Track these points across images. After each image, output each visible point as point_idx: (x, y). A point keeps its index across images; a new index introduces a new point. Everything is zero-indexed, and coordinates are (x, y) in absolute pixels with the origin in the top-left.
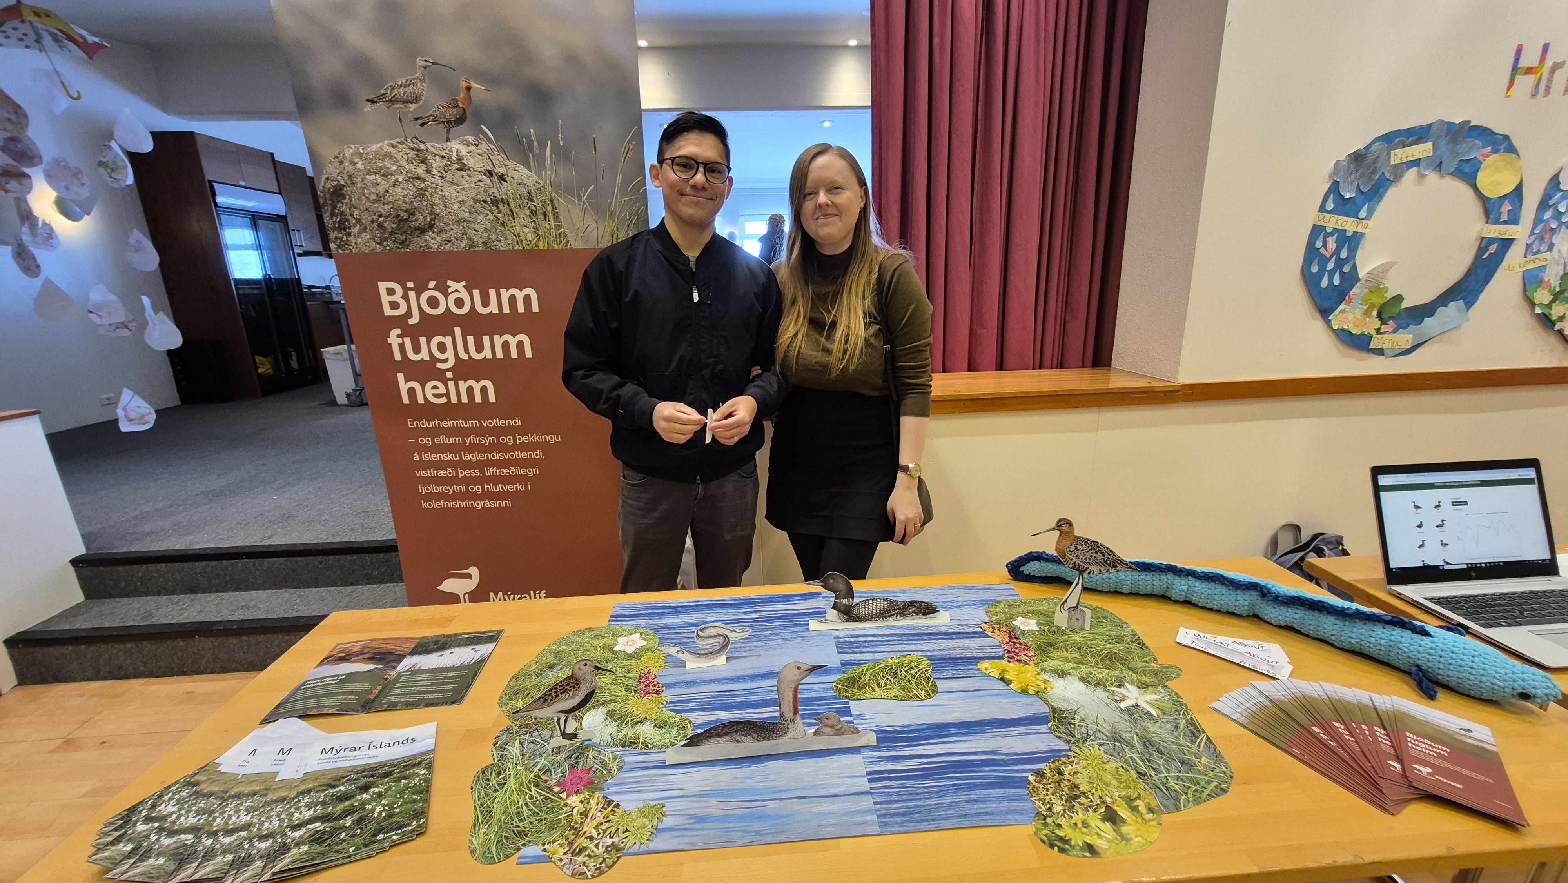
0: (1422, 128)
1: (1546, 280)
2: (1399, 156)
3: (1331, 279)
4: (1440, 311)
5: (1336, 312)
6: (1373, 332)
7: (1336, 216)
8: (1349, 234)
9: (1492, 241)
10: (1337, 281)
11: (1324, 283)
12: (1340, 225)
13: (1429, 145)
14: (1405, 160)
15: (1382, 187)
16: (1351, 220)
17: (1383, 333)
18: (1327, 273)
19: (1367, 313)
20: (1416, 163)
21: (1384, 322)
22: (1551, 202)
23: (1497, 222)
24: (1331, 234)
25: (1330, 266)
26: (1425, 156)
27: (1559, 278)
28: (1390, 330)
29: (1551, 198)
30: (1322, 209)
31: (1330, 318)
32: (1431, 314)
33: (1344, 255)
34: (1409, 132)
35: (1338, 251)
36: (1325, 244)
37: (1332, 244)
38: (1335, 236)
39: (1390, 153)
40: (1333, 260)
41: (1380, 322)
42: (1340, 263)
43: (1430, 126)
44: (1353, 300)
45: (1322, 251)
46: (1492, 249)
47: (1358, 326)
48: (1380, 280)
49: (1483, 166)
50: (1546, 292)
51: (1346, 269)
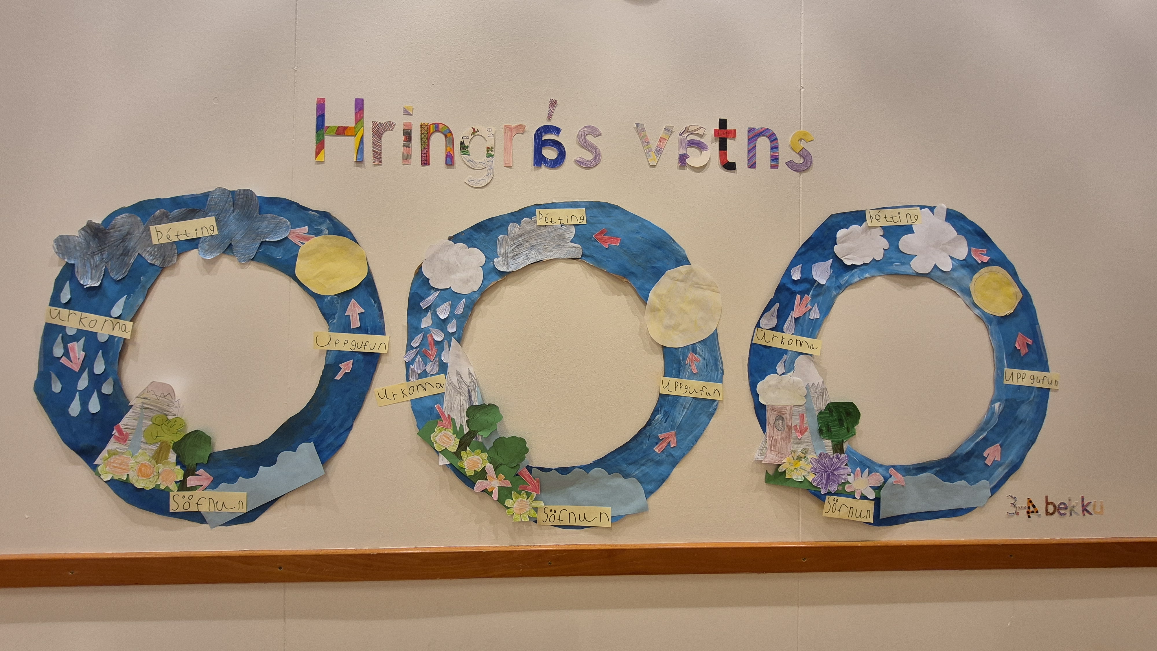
0: (195, 198)
1: (446, 414)
2: (165, 234)
3: (84, 403)
4: (284, 456)
5: (104, 454)
6: (174, 487)
7: (79, 313)
8: (102, 339)
9: (342, 356)
10: (94, 406)
11: (75, 409)
12: (86, 324)
13: (210, 222)
14: (175, 239)
15: (143, 274)
16: (101, 319)
17: (193, 488)
18: (78, 393)
19: (159, 457)
20: (193, 243)
21: (189, 472)
22: (424, 305)
23: (347, 328)
24: (75, 338)
25: (83, 383)
26: (206, 234)
27: (464, 413)
28: (206, 483)
29: (422, 299)
30: (55, 301)
31: (96, 463)
32: (271, 461)
33: (99, 368)
34: (176, 202)
35: (88, 363)
36: (66, 354)
37: (78, 351)
38: (82, 341)
39: (149, 230)
40: (85, 375)
41: (182, 472)
42: (96, 381)
43: (206, 195)
44: (130, 437)
45: (64, 361)
46: (346, 367)
47: (148, 476)
48: (167, 408)
49: (300, 251)
50: (450, 432)
51: (107, 389)
